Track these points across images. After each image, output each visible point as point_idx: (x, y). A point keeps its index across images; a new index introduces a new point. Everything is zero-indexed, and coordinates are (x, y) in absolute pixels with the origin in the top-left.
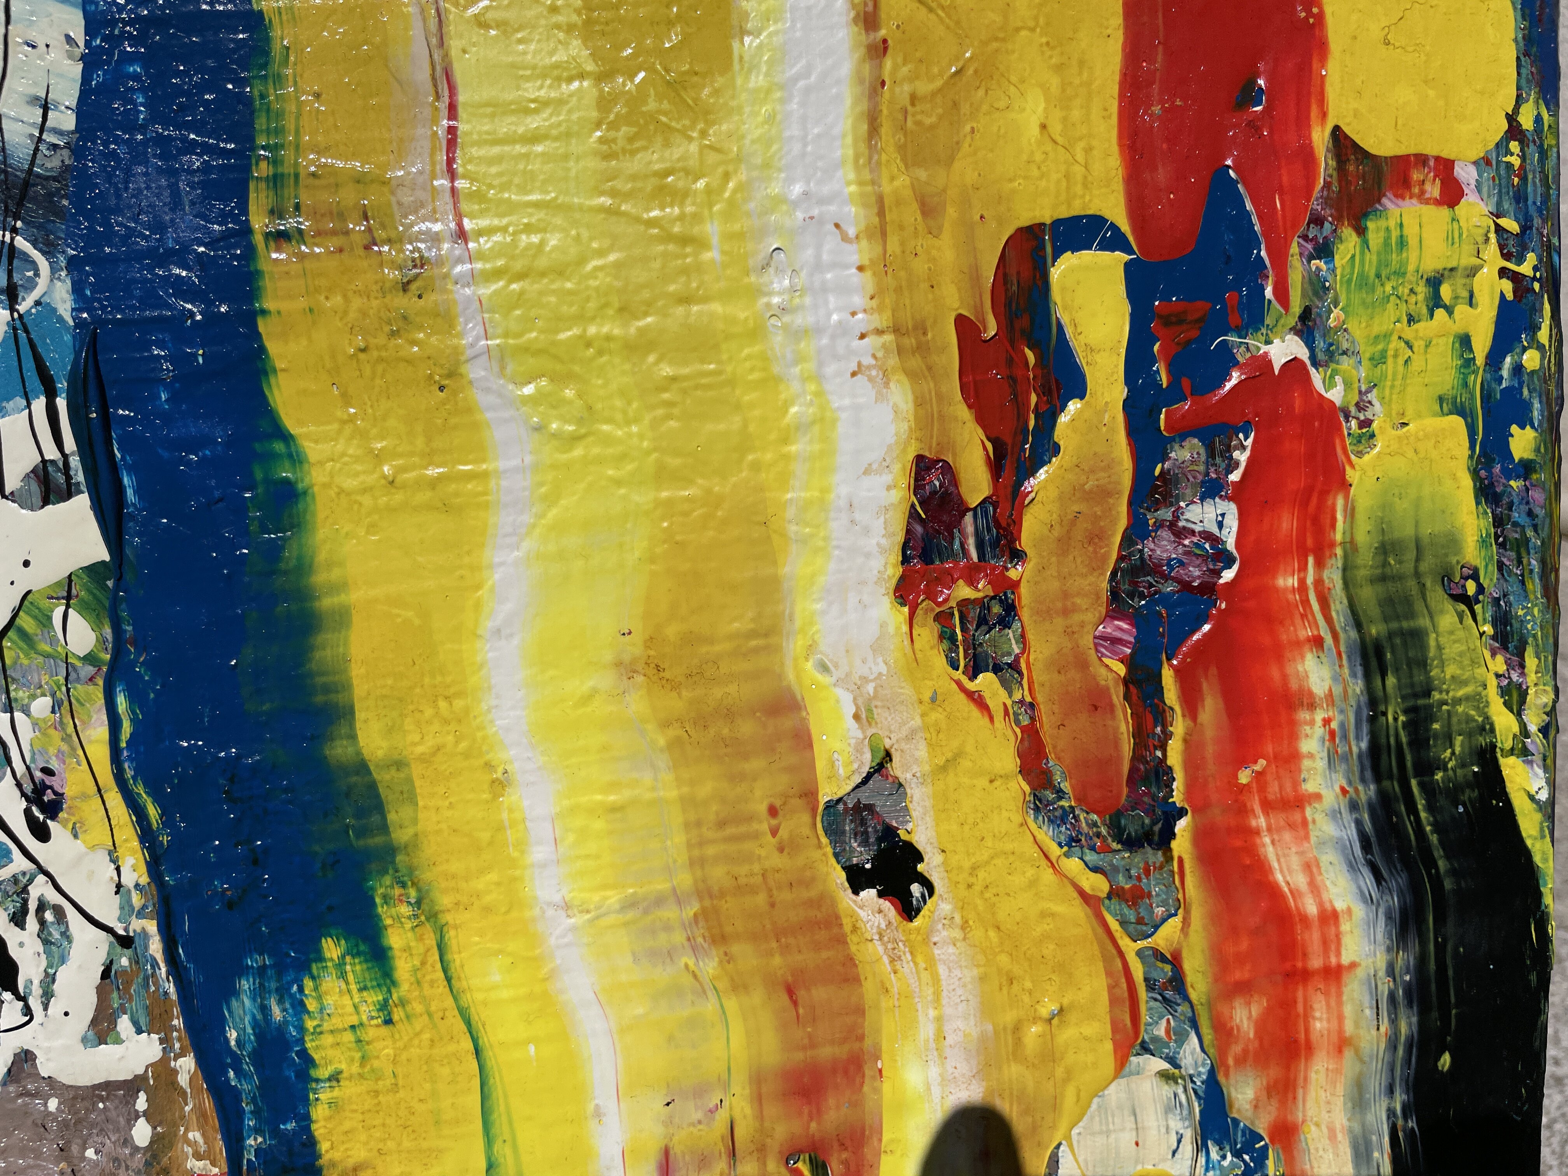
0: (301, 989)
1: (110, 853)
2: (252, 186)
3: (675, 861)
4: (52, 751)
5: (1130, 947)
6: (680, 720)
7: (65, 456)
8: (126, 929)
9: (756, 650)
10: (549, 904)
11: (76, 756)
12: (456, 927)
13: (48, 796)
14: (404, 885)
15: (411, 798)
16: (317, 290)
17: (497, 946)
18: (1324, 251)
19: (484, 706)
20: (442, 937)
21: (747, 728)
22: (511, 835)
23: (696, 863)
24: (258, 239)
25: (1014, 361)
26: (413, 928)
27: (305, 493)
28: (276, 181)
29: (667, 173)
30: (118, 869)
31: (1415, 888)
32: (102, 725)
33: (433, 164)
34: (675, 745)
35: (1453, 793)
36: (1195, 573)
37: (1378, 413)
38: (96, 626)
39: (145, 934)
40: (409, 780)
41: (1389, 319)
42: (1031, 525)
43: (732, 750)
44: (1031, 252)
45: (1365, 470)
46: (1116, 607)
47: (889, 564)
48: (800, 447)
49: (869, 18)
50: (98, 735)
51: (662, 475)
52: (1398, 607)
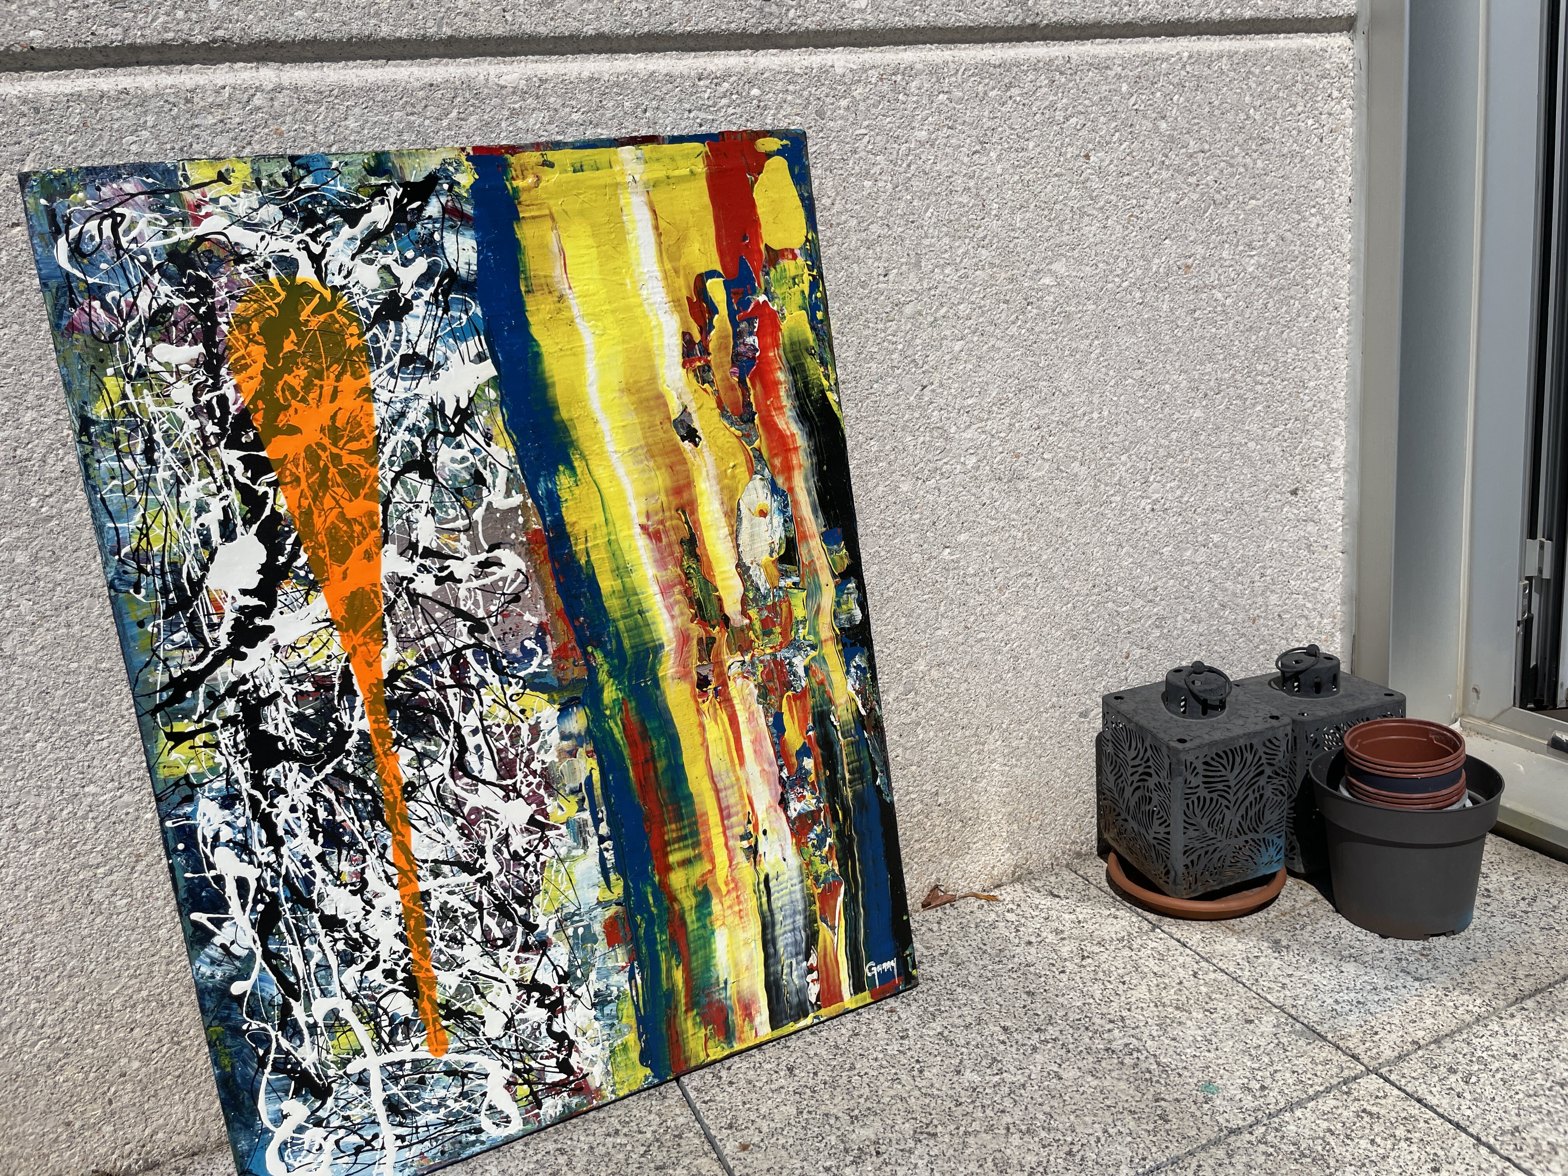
0: (555, 479)
1: (506, 449)
2: (520, 280)
3: (640, 438)
4: (489, 424)
5: (748, 448)
6: (636, 403)
7: (484, 350)
8: (512, 468)
9: (652, 383)
10: (611, 452)
11: (495, 425)
12: (590, 460)
13: (489, 436)
14: (577, 450)
15: (576, 428)
16: (538, 304)
17: (600, 464)
18: (768, 274)
19: (590, 403)
20: (587, 462)
21: (652, 403)
22: (600, 435)
23: (644, 438)
24: (523, 293)
25: (701, 306)
26: (580, 461)
27: (541, 354)
28: (526, 279)
29: (615, 268)
30: (508, 453)
31: (811, 426)
33: (561, 271)
34: (636, 409)
35: (816, 401)
36: (750, 354)
37: (786, 312)
38: (496, 392)
39: (516, 468)
40: (574, 424)
41: (785, 288)
42: (712, 346)
43: (649, 409)
44: (701, 280)
45: (784, 325)
46: (733, 364)
47: (680, 360)
48: (655, 332)
49: (656, 228)
50: (499, 419)
51: (624, 342)
52: (797, 358)
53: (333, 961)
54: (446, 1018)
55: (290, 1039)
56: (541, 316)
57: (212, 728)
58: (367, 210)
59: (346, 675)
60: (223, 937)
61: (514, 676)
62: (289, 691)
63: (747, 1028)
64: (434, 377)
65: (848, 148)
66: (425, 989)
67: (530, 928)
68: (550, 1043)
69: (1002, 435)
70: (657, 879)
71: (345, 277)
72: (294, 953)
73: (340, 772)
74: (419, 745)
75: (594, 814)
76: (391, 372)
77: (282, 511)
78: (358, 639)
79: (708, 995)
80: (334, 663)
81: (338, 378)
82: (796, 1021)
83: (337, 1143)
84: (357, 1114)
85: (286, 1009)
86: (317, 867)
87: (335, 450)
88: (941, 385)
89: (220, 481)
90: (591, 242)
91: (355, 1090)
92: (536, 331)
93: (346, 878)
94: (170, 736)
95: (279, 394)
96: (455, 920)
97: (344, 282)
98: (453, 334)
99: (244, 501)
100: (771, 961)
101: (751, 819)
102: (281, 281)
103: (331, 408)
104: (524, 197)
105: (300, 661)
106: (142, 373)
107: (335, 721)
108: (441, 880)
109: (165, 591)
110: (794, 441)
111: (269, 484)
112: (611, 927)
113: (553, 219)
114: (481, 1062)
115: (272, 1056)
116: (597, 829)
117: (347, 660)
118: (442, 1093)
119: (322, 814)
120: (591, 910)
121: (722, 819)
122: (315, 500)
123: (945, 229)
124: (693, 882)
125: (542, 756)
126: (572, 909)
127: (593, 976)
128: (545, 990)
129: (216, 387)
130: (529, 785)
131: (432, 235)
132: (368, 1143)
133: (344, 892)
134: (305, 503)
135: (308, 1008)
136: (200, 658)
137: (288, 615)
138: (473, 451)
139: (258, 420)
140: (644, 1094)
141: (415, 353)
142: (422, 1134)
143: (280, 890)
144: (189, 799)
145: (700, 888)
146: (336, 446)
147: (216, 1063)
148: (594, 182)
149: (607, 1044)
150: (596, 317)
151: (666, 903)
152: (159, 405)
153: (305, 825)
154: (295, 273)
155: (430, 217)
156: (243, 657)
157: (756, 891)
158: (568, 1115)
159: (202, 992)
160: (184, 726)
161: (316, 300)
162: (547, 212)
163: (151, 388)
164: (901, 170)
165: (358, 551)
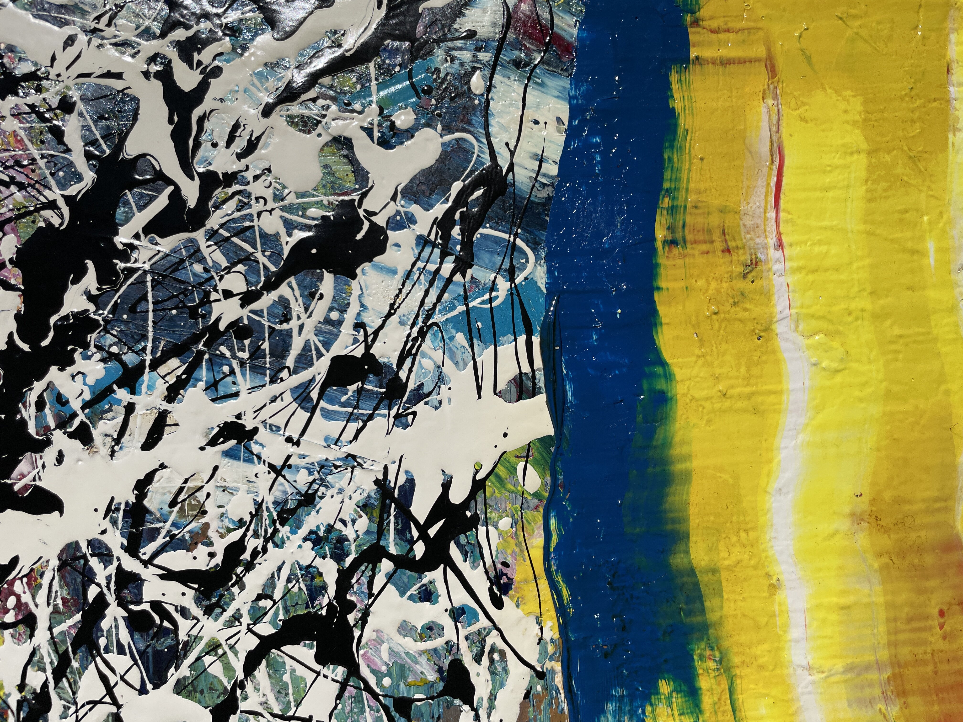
0: (644, 712)
1: (537, 618)
2: (658, 212)
3: (879, 643)
4: (509, 551)
6: (888, 553)
7: (533, 371)
8: (542, 667)
9: (939, 510)
10: (799, 666)
11: (523, 555)
12: (741, 677)
13: (504, 580)
14: (712, 649)
15: (720, 593)
16: (691, 276)
17: (765, 691)
19: (767, 537)
20: (732, 683)
21: (929, 559)
22: (779, 621)
23: (893, 644)
24: (659, 244)
26: (715, 677)
27: (671, 399)
28: (673, 210)
29: (906, 211)
30: (542, 629)
32: (540, 537)
33: (766, 202)
34: (885, 568)
38: (542, 475)
39: (553, 670)
40: (719, 582)
50: (537, 543)
51: (889, 396)
56: (691, 306)
64: (400, 421)
71: (240, 156)
76: (301, 395)
81: (173, 393)
87: (131, 564)
95: (28, 412)
98: (466, 323)
113: (772, 71)
131: (467, 76)
138: (457, 614)
141: (368, 357)
154: (126, 131)
162: (759, 52)
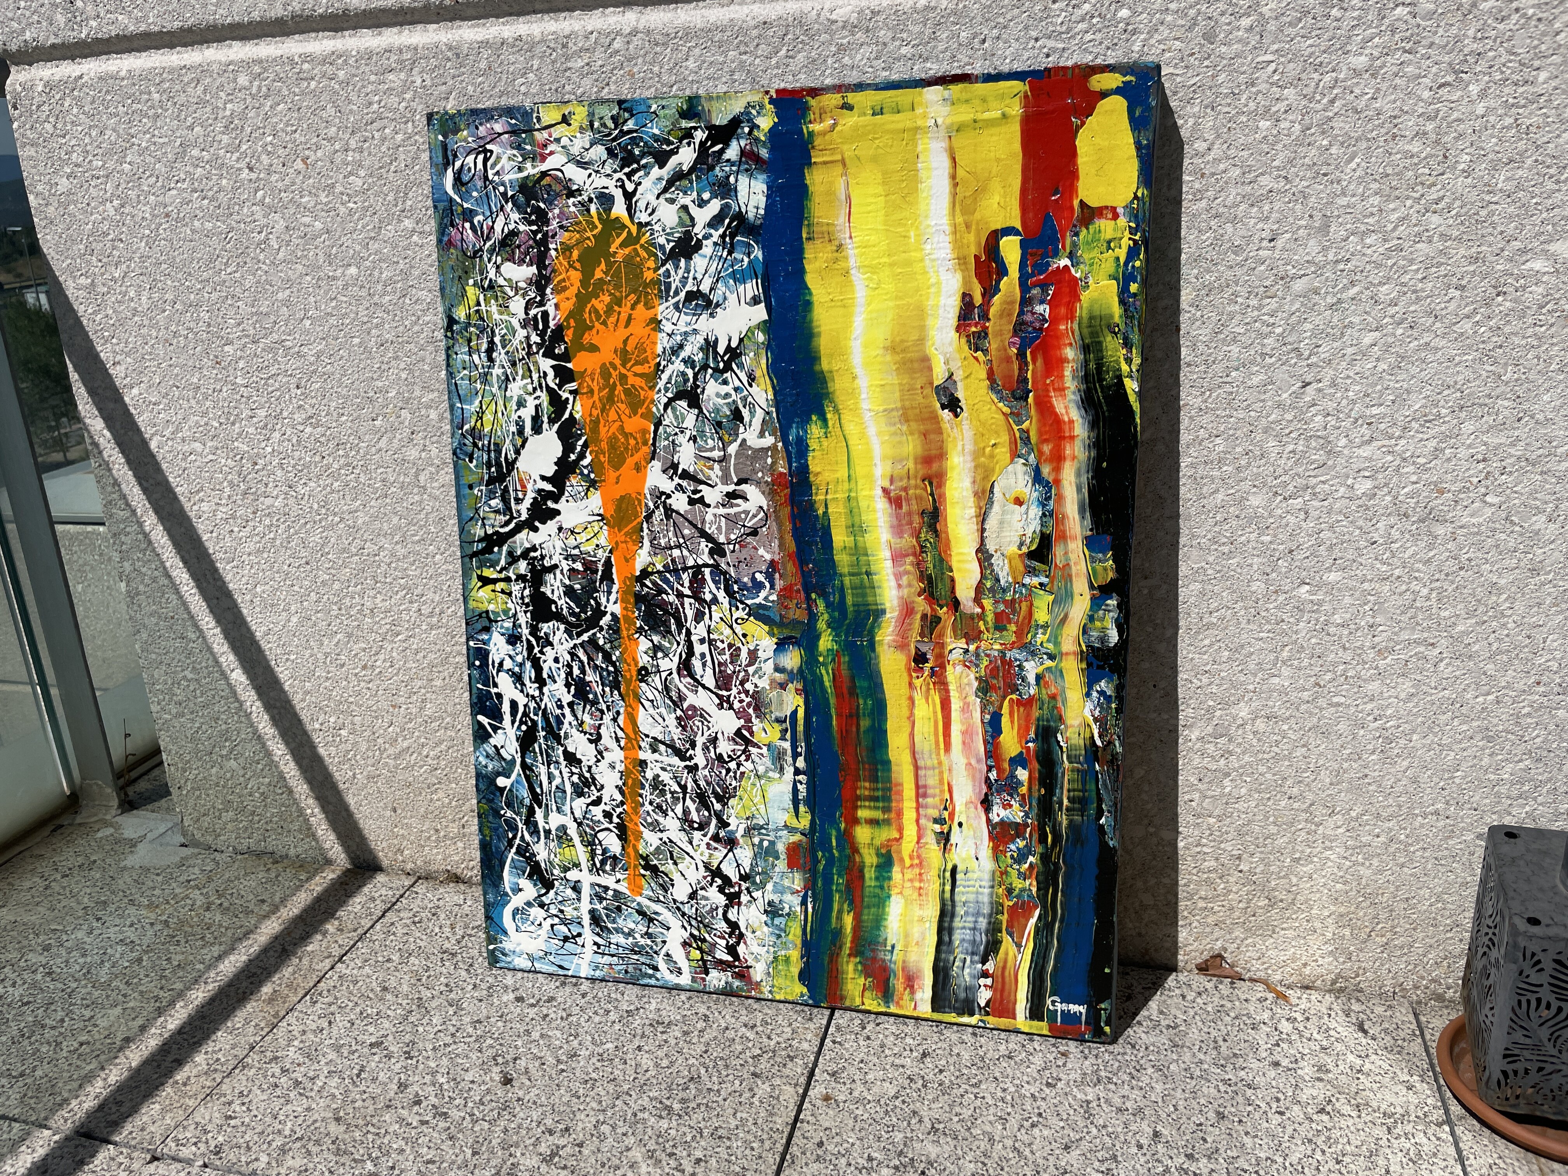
0: (807, 427)
1: (765, 391)
2: (803, 227)
3: (897, 400)
4: (754, 365)
5: (1016, 428)
6: (899, 363)
7: (759, 293)
8: (768, 410)
10: (865, 409)
11: (759, 367)
12: (843, 414)
13: (752, 376)
14: (831, 403)
15: (833, 380)
16: (817, 252)
17: (853, 420)
18: (1077, 234)
19: (851, 358)
20: (839, 416)
21: (916, 365)
22: (857, 391)
23: (902, 400)
24: (804, 240)
25: (990, 266)
26: (833, 413)
27: (812, 303)
29: (901, 219)
30: (767, 395)
31: (1097, 414)
33: (845, 220)
34: (898, 369)
35: (1109, 387)
36: (1037, 325)
37: (1091, 281)
38: (764, 335)
39: (772, 411)
40: (833, 376)
41: (1095, 253)
42: (992, 311)
43: (912, 371)
44: (995, 236)
45: (1085, 297)
46: (1015, 333)
47: (954, 322)
48: (932, 290)
49: (953, 177)
50: (764, 362)
51: (897, 298)
52: (1094, 334)
53: (569, 789)
54: (645, 868)
55: (531, 834)
56: (817, 264)
57: (508, 580)
58: (674, 152)
59: (608, 564)
60: (497, 739)
61: (742, 602)
62: (565, 565)
63: (906, 996)
64: (712, 315)
65: (1242, 78)
66: (631, 838)
67: (723, 824)
68: (722, 926)
69: (1422, 460)
70: (843, 826)
71: (650, 215)
72: (543, 770)
73: (593, 641)
74: (656, 639)
75: (794, 747)
76: (676, 306)
77: (577, 416)
78: (621, 537)
79: (873, 951)
80: (600, 552)
81: (633, 308)
82: (961, 1013)
83: (552, 926)
84: (569, 912)
85: (531, 812)
86: (567, 711)
87: (624, 371)
88: (1333, 384)
89: (536, 383)
90: (880, 190)
91: (569, 892)
92: (810, 279)
93: (586, 728)
94: (481, 578)
95: (587, 316)
96: (662, 793)
97: (648, 219)
98: (733, 275)
99: (551, 403)
100: (944, 948)
101: (948, 805)
102: (599, 214)
103: (626, 333)
104: (818, 142)
105: (575, 543)
106: (491, 287)
107: (595, 599)
108: (656, 756)
109: (489, 465)
110: (1072, 429)
111: (571, 392)
112: (793, 851)
113: (844, 165)
114: (666, 916)
115: (517, 841)
116: (795, 761)
117: (611, 552)
118: (632, 926)
119: (576, 672)
120: (777, 830)
121: (918, 796)
122: (602, 411)
123: (1375, 186)
124: (877, 842)
125: (755, 680)
126: (761, 822)
127: (769, 887)
128: (727, 881)
129: (541, 304)
130: (741, 701)
131: (728, 177)
132: (574, 937)
133: (583, 738)
134: (595, 413)
135: (546, 816)
136: (507, 523)
137: (572, 504)
138: (736, 389)
139: (569, 336)
140: (799, 1008)
141: (698, 290)
142: (613, 950)
143: (539, 719)
144: (487, 629)
145: (883, 851)
146: (624, 366)
147: (480, 830)
148: (892, 126)
149: (772, 949)
150: (873, 269)
151: (848, 851)
152: (501, 313)
153: (563, 676)
154: (610, 209)
155: (728, 161)
156: (536, 530)
157: (941, 876)
158: (727, 992)
159: (479, 775)
160: (489, 573)
161: (625, 234)
162: (839, 157)
163: (497, 300)
164: (1319, 107)
165: (630, 462)
